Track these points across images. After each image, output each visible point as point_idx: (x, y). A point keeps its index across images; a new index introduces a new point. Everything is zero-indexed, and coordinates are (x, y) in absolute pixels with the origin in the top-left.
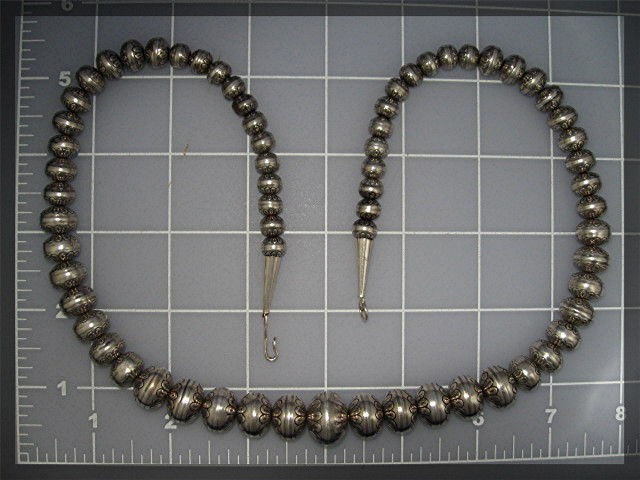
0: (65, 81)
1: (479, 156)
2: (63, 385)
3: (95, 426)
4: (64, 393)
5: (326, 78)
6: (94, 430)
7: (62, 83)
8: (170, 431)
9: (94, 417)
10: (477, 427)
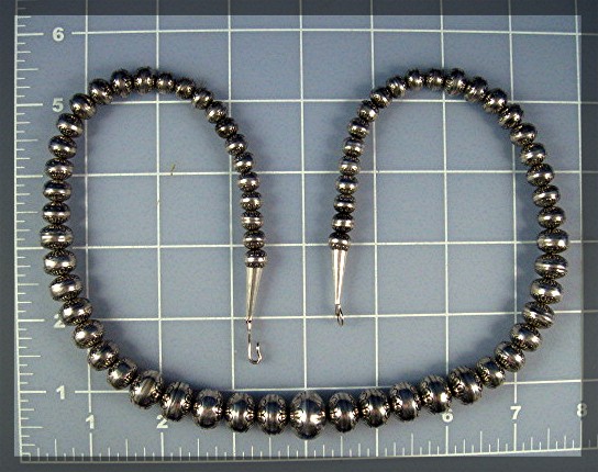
0: (57, 107)
1: (445, 172)
2: (61, 389)
3: (92, 426)
4: (62, 397)
5: (302, 101)
6: (92, 431)
7: (55, 109)
8: (162, 430)
9: (91, 419)
10: (446, 424)
